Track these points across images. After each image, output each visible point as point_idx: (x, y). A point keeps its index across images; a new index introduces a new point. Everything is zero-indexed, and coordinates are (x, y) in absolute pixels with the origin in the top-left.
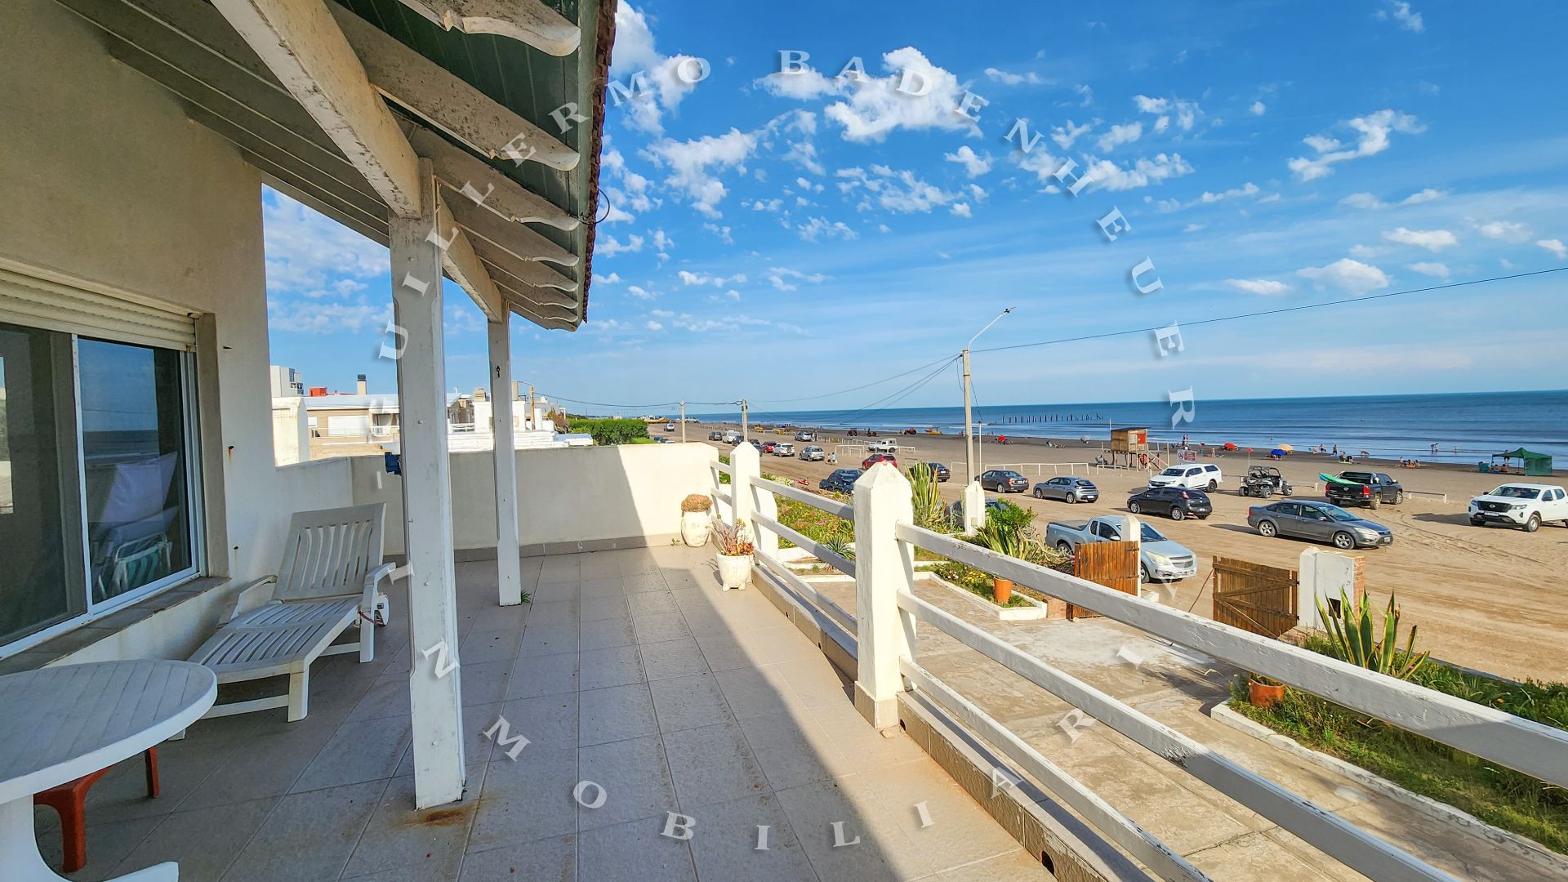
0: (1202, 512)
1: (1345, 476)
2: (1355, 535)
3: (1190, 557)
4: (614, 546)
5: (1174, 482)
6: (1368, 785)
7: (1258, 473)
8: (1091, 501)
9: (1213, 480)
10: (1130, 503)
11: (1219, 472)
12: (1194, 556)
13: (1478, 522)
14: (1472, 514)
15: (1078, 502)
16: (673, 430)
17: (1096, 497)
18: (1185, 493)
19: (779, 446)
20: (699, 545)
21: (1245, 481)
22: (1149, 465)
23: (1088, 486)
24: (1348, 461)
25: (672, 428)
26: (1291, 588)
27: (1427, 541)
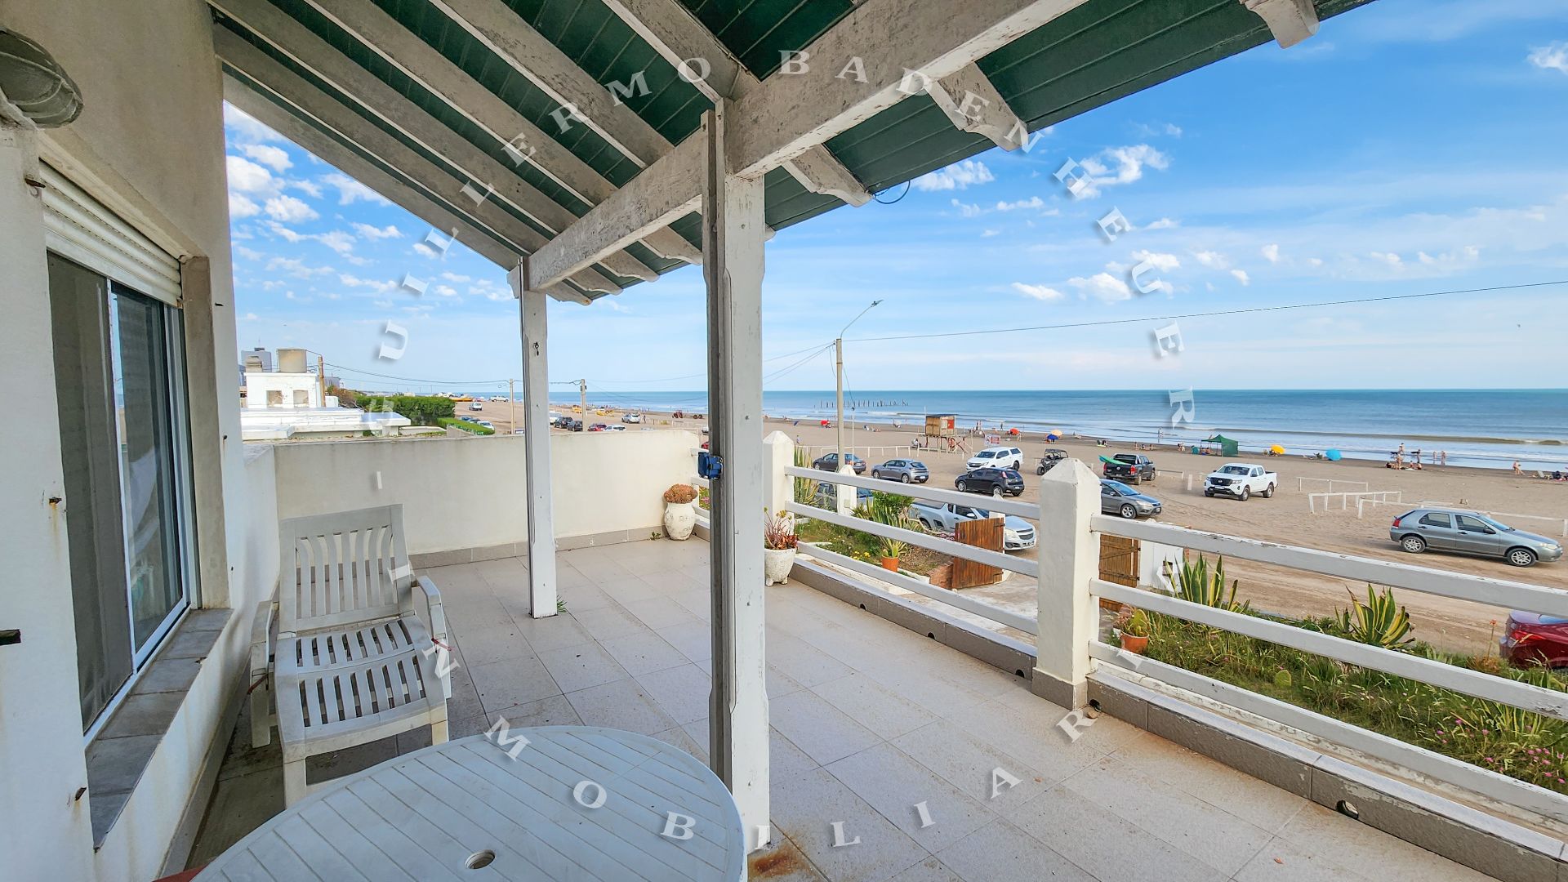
0: (1017, 490)
1: (1116, 457)
2: (1137, 507)
3: (1031, 530)
4: (592, 543)
5: (987, 463)
6: (1221, 710)
7: (1052, 456)
8: (923, 482)
9: (1017, 461)
10: (957, 483)
11: (1021, 454)
12: (1034, 529)
13: (1210, 494)
14: (1207, 488)
15: (911, 483)
16: (481, 409)
17: (927, 477)
18: (1004, 473)
19: (610, 428)
20: (685, 538)
21: (1042, 462)
22: (956, 447)
23: (920, 467)
24: (1103, 444)
25: (480, 407)
26: (1132, 554)
27: (1182, 510)
